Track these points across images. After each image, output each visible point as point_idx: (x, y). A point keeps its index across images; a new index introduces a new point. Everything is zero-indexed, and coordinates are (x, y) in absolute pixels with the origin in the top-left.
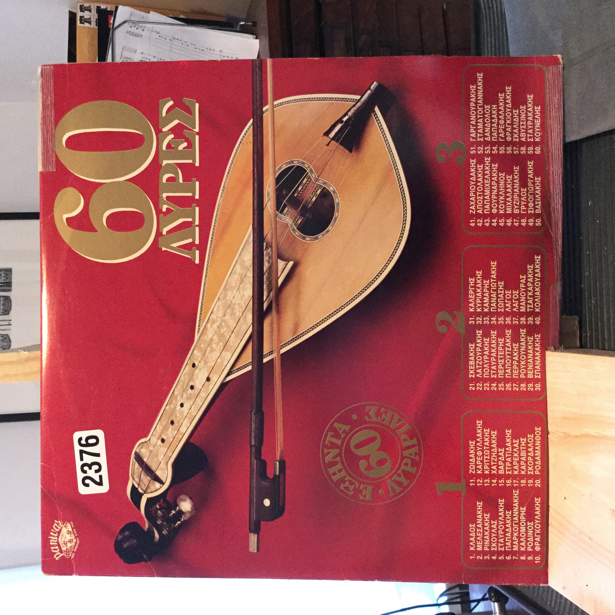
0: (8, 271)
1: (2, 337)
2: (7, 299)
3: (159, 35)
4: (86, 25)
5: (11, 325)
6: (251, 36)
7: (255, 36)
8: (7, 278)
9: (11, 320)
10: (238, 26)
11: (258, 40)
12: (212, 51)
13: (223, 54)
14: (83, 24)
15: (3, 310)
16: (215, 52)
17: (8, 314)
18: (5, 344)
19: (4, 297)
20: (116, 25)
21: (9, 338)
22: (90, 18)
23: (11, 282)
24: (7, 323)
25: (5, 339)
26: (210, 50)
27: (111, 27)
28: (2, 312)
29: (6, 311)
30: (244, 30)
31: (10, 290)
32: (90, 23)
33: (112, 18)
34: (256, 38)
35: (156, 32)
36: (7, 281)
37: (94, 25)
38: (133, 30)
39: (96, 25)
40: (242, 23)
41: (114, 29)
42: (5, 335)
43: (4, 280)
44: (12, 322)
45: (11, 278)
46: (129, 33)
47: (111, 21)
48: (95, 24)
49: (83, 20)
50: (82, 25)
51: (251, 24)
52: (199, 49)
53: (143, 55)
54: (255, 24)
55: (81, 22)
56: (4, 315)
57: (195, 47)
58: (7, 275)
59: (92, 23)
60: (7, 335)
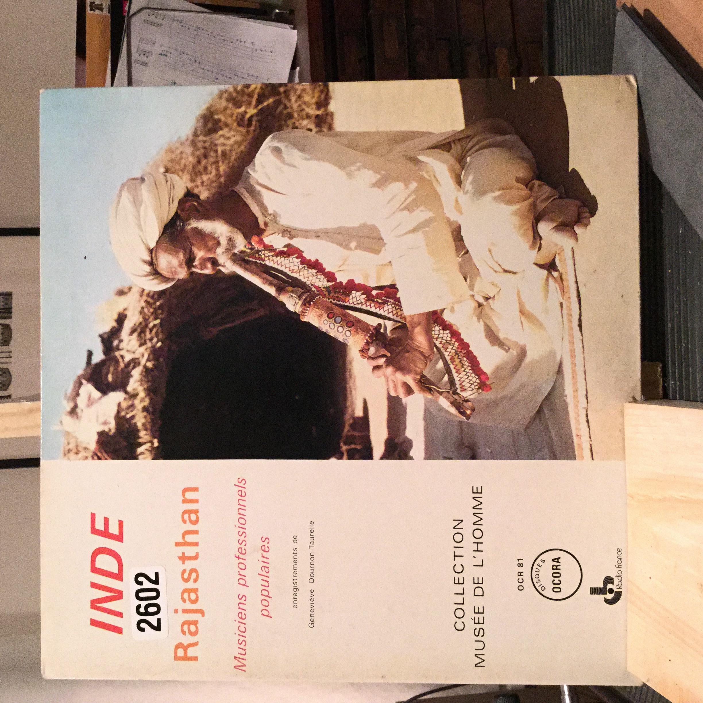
0: (8, 295)
1: (1, 371)
2: (7, 328)
3: (181, 24)
4: (97, 12)
5: (11, 357)
6: (288, 26)
7: (292, 26)
8: (6, 304)
9: (11, 352)
10: (273, 14)
11: (295, 32)
12: (242, 44)
13: (255, 48)
14: (94, 11)
15: (2, 340)
16: (247, 45)
17: (8, 345)
18: (4, 379)
19: (3, 325)
20: (132, 12)
21: (9, 373)
22: (102, 4)
23: (11, 308)
24: (7, 355)
25: (5, 373)
26: (241, 42)
27: (126, 14)
28: (2, 343)
29: (5, 341)
30: (280, 19)
31: (10, 318)
32: (101, 9)
33: (128, 5)
34: (294, 28)
35: (178, 21)
36: (7, 306)
37: (106, 12)
38: (152, 18)
39: (109, 13)
40: (277, 11)
41: (130, 18)
42: (4, 369)
43: (3, 306)
44: (11, 355)
45: (11, 302)
46: (146, 22)
47: (126, 8)
48: (107, 10)
49: (93, 6)
50: (92, 12)
51: (288, 12)
52: (228, 41)
53: (163, 48)
54: (292, 12)
55: (91, 9)
56: (4, 345)
57: (223, 38)
58: (6, 299)
59: (104, 10)
60: (7, 369)
